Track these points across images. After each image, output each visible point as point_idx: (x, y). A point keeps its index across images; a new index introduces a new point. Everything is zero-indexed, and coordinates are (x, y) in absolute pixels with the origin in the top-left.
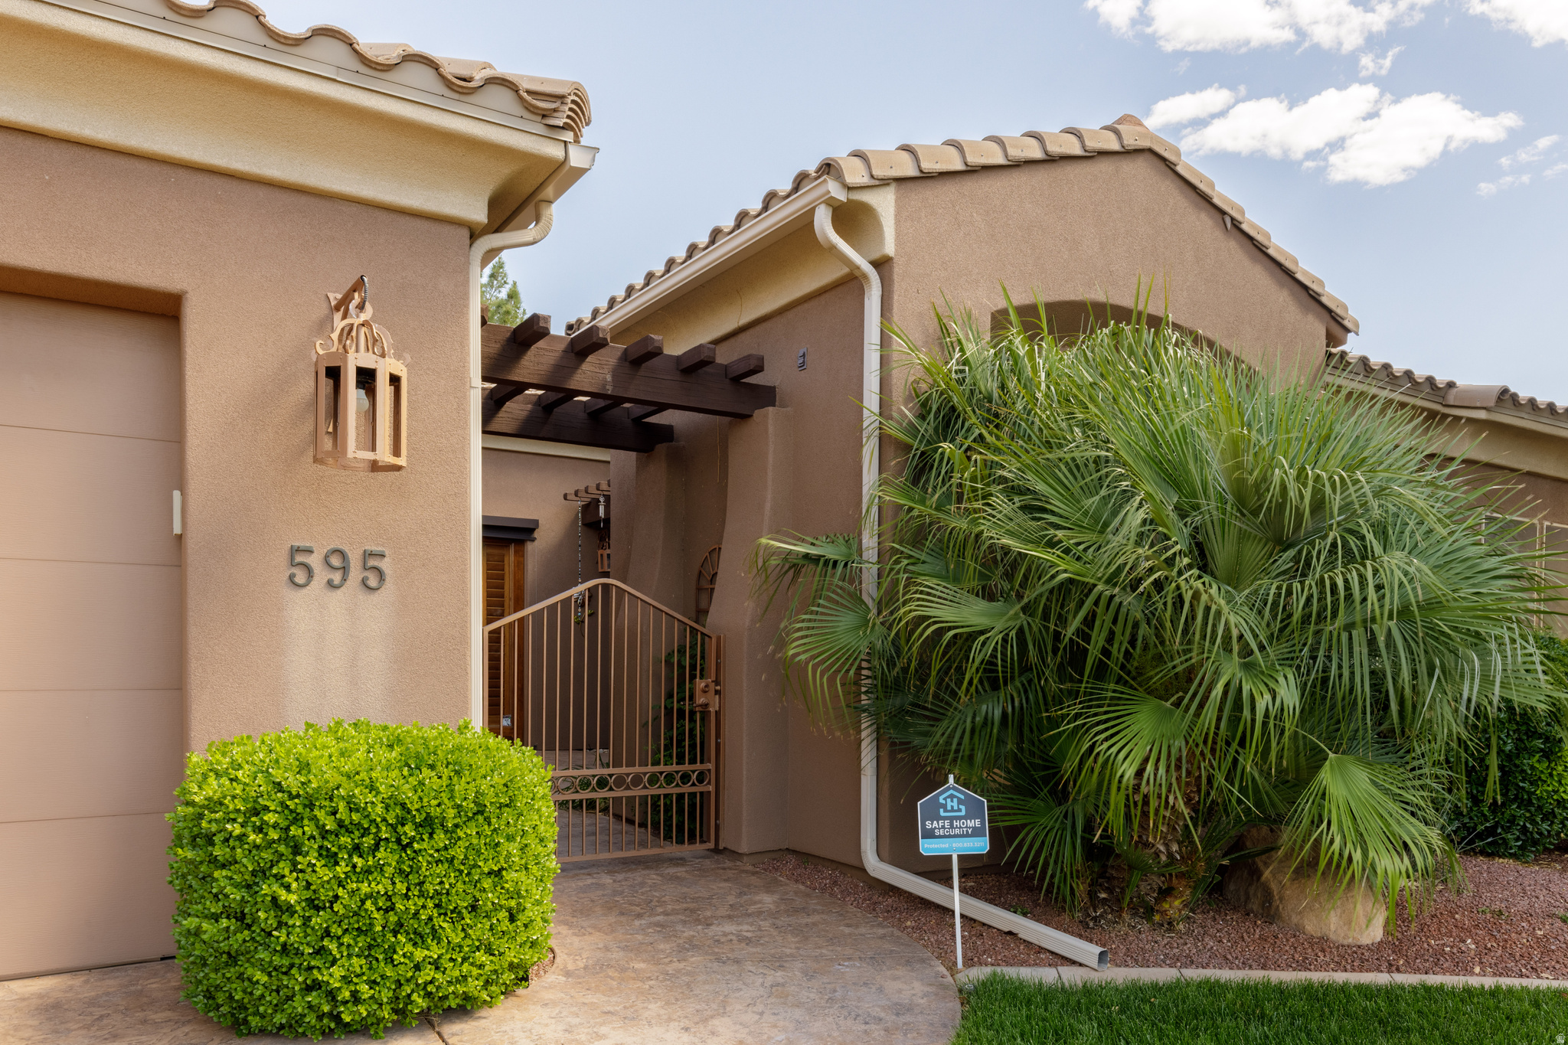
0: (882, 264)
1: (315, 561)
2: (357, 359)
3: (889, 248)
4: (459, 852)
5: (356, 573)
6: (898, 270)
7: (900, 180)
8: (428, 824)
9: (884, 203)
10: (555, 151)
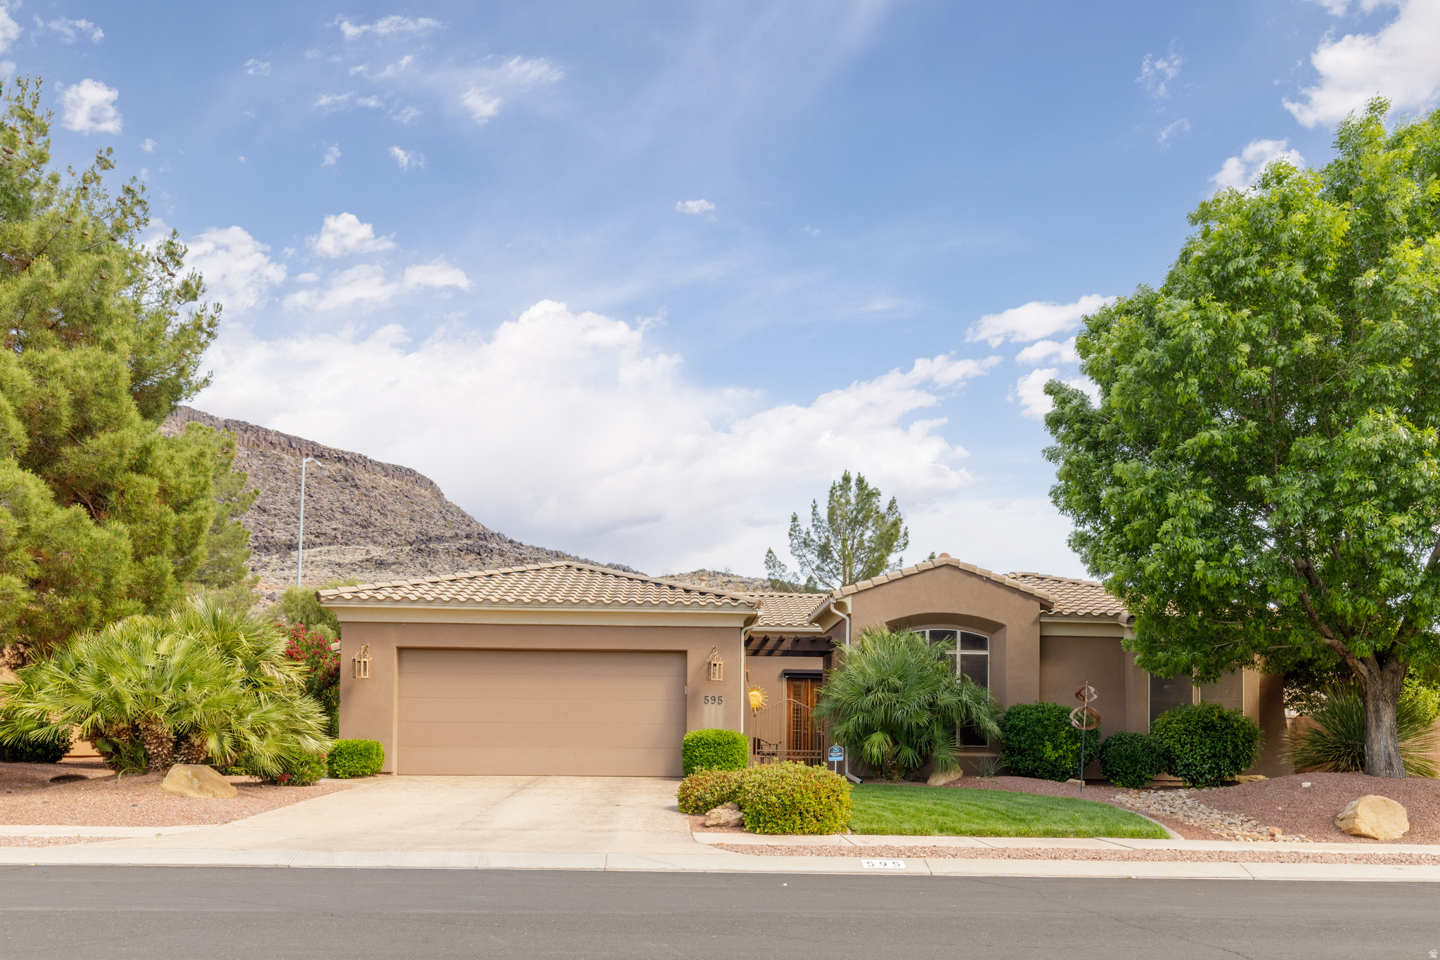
0: (849, 615)
1: (709, 698)
2: (713, 663)
3: (850, 611)
4: (725, 749)
5: (717, 701)
6: (852, 617)
7: (853, 594)
8: (719, 744)
9: (848, 601)
10: (755, 613)
